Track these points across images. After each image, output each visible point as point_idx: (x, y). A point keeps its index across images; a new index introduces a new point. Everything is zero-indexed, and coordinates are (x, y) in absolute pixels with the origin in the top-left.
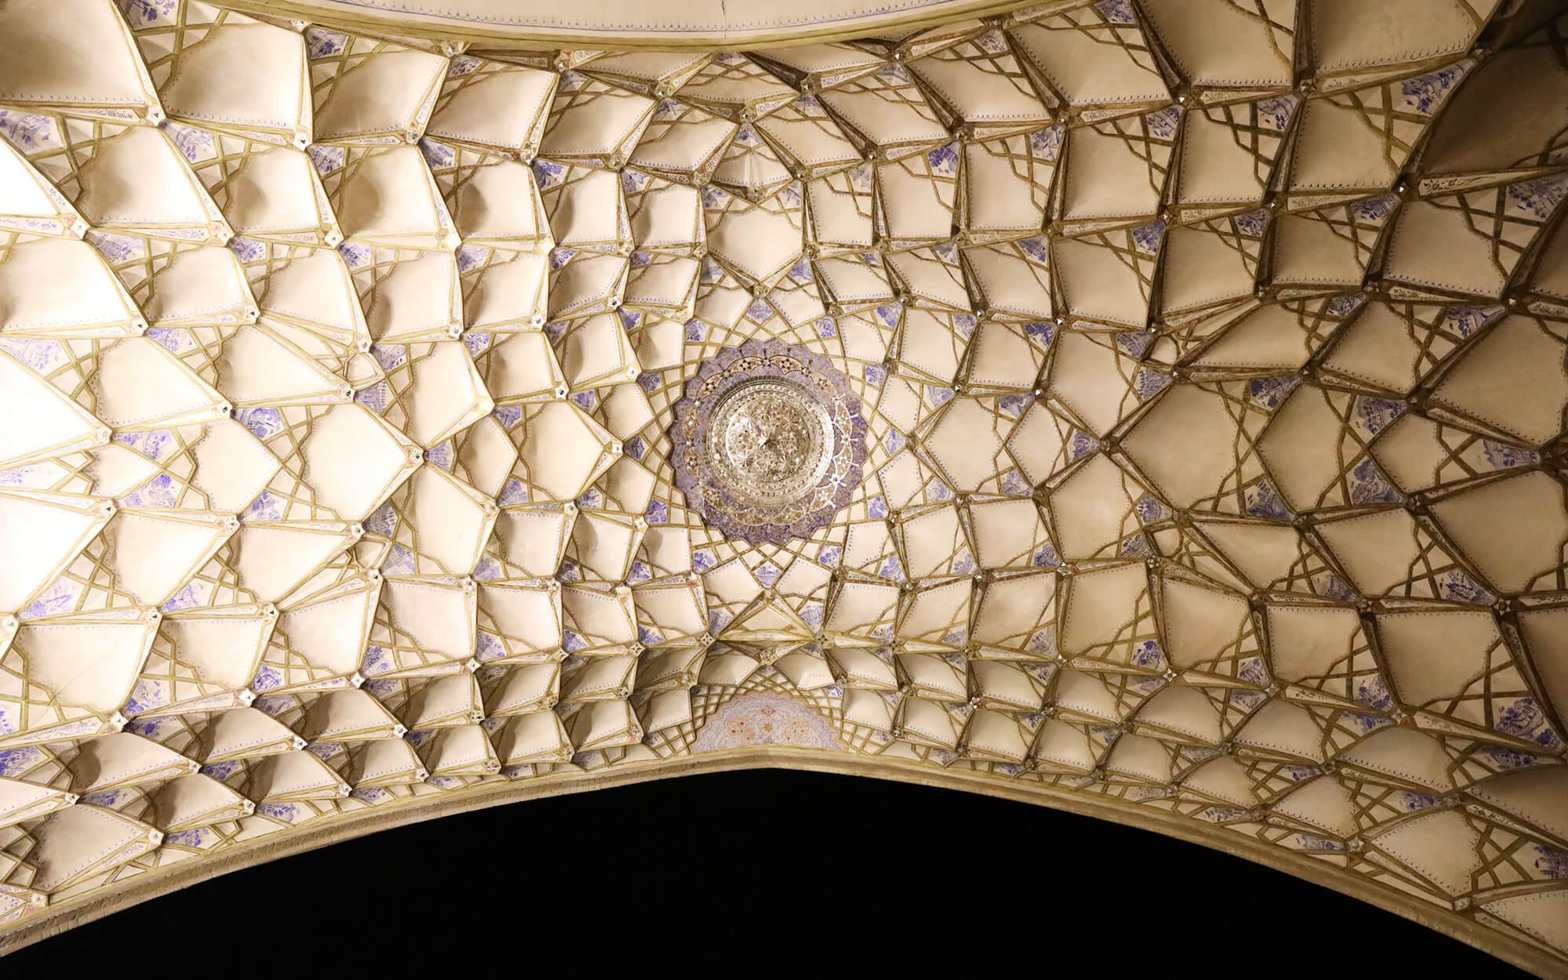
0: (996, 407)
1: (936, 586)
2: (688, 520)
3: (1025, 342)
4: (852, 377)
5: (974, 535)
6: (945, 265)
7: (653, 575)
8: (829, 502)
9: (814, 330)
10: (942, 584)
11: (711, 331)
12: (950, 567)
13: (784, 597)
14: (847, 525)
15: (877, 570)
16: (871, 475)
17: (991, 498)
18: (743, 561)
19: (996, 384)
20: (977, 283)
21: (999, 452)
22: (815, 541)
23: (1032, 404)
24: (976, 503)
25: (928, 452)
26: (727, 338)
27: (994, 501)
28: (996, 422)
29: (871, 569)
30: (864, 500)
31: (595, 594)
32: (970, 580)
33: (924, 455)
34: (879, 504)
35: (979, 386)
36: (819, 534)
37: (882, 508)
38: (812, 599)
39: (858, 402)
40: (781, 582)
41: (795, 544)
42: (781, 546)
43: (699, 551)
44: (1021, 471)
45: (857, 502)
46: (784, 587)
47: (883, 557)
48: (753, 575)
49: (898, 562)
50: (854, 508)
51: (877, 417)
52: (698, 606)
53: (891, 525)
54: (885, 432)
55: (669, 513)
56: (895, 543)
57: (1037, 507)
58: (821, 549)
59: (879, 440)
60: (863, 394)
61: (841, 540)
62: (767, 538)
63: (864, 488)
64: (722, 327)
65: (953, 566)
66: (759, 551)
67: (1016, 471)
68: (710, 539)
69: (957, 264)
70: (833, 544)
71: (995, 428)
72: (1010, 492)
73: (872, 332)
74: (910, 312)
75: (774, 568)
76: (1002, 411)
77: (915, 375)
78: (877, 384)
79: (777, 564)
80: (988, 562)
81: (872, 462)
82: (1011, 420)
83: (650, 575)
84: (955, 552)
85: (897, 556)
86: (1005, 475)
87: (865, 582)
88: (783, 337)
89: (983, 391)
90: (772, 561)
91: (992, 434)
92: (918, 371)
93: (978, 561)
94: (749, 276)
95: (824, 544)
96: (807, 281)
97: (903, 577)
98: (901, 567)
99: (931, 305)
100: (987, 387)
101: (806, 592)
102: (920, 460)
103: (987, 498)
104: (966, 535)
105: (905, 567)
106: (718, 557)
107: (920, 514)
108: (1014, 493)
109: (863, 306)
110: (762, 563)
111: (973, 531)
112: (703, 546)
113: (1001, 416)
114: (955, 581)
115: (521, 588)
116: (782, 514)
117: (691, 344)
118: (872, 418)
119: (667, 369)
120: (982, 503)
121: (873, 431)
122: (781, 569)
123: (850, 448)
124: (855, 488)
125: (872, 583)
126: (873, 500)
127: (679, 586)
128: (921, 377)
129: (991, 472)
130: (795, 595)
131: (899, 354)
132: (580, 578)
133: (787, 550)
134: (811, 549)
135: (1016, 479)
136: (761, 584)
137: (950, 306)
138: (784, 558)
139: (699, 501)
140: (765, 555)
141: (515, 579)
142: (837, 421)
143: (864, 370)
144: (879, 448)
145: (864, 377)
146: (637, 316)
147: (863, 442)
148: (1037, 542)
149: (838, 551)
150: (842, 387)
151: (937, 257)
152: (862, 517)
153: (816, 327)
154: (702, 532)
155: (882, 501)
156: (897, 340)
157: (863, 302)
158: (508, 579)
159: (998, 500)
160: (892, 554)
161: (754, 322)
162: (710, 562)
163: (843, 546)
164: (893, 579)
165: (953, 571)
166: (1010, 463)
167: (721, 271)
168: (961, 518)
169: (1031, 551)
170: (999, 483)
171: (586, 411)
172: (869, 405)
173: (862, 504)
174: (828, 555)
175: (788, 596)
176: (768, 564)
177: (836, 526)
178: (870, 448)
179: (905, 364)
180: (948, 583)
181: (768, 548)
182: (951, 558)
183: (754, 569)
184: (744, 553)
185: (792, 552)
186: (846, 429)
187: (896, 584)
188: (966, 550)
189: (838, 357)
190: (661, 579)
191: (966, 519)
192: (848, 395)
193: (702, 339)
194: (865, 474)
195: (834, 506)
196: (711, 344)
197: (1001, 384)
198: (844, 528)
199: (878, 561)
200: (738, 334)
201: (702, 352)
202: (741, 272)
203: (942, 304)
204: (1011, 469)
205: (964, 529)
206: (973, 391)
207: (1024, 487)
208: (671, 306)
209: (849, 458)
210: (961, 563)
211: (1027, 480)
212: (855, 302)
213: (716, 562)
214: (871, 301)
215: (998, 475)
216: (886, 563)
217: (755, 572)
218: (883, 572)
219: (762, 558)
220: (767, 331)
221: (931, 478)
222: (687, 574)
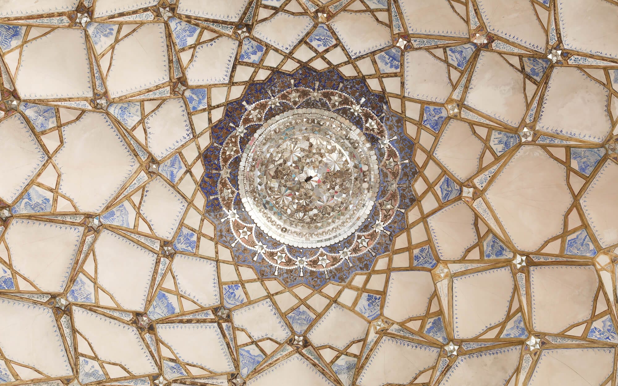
0: (55, 200)
1: (135, 12)
2: (403, 106)
3: (16, 269)
4: (211, 239)
5: (91, 64)
6: (96, 358)
7: (445, 52)
8: (249, 108)
9: (246, 294)
10: (128, 14)
11: (355, 303)
12: (119, 32)
13: (305, 13)
14: (232, 83)
15: (201, 34)
16: (202, 134)
17: (67, 104)
18: (347, 55)
19: (54, 225)
20: (62, 335)
21: (56, 151)
22: (268, 68)
23: (15, 202)
24: (86, 99)
25: (136, 155)
26: (340, 293)
27: (65, 100)
28: (58, 183)
29: (207, 35)
30: (210, 108)
31: (511, 40)
32: (96, 15)
33: (140, 153)
34: (194, 104)
35: (73, 224)
36: (262, 75)
37: (191, 99)
38: (274, 8)
39: (208, 212)
40: (308, 29)
41: (290, 66)
42: (305, 67)
43: (393, 70)
44: (32, 129)
45: (218, 106)
46: (306, 24)
47: (193, 47)
48: (337, 39)
49: (177, 41)
50: (222, 100)
51: (189, 195)
52: (400, 14)
53: (183, 81)
54: (181, 179)
55: (422, 115)
56: (179, 61)
57: (15, 90)
58: (262, 60)
59: (189, 171)
60: (202, 220)
61: (239, 68)
62: (319, 75)
63: (210, 120)
64: (343, 306)
65: (115, 32)
66: (329, 63)
67: (38, 129)
68: (381, 83)
69: (81, 359)
70: (248, 64)
71: (59, 176)
72: (45, 108)
73: (185, 286)
74: (139, 308)
75: (314, 44)
76: (50, 195)
77: (142, 239)
78: (185, 231)
79: (311, 48)
80: (76, 35)
81: (199, 148)
82: (39, 185)
83: (449, 52)
84: (113, 47)
85: (178, 47)
86: (51, 125)
87: (215, 21)
88: (280, 288)
89: (68, 219)
90: (316, 51)
91: (62, 171)
92: (138, 243)
93: (87, 36)
94: (307, 359)
95: (258, 66)
96: (246, 348)
97: (173, 25)
98: (174, 36)
99: (116, 314)
100: (64, 222)
101: (281, 16)
102: (145, 149)
103: (73, 104)
104: (99, 66)
105: (169, 35)
106: (374, 62)
107: (149, 91)
108: (42, 108)
109: (190, 317)
110: (327, 51)
111: (92, 69)
112: (389, 75)
113: (51, 190)
114: (113, 17)
115: (592, 56)
116: (302, 100)
117: (377, 292)
118: (194, 195)
119: (406, 269)
120: (78, 99)
121: (195, 182)
122: (306, 43)
123: (221, 164)
124: (220, 121)
125: (207, 20)
126: (201, 107)
127: (419, 36)
128: (135, 237)
129: (67, 131)
130: (293, 14)
131: (158, 262)
132: (525, 59)
133: (299, 62)
134: (273, 60)
135: (38, 122)
136: (330, 29)
137: (95, 311)
138: (304, 54)
139: (389, 123)
140: (324, 59)
141: (597, 67)
142: (233, 192)
143: (198, 247)
144: (190, 162)
145: (199, 239)
146: (429, 331)
147: (206, 169)
148: (18, 51)
149: (242, 56)
150: (224, 228)
151: (103, 367)
152: (214, 91)
153: (243, 296)
154: (388, 90)
155: (191, 106)
156: (159, 278)
157: (189, 321)
158: (606, 69)
159: (60, 100)
160: (183, 50)
161: (309, 307)
162: (382, 58)
163: (237, 62)
164: (184, 24)
165: (116, 28)
166: (45, 139)
167: (335, 369)
168: (103, 83)
169: (25, 42)
170: (58, 118)
171: (495, 236)
172: (196, 208)
173: (214, 104)
174: (255, 53)
175: (301, 14)
176: (321, 49)
177: (244, 83)
178: (199, 163)
179: (152, 251)
180: (121, 15)
181: (319, 65)
182: (117, 41)
183: (335, 46)
184: (346, 63)
185: (293, 59)
186: (224, 185)
187: (180, 18)
188: (99, 49)
189: (224, 262)
190: (437, 47)
191: (98, 83)
192: (219, 219)
193: (365, 295)
194: (207, 135)
195: (244, 103)
196: (356, 289)
197: (48, 225)
198: (236, 80)
199: (199, 43)
200: (327, 297)
201: (367, 281)
202: (315, 365)
203: (104, 315)
204: (43, 133)
205: (100, 72)
206: (79, 220)
207: (30, 113)
208: (393, 336)
209: (224, 153)
210: (106, 36)
211: (27, 120)
212: (198, 321)
213: (376, 57)
214: (181, 322)
215: (59, 126)
216: (191, 41)
217: (334, 42)
218: (194, 31)
219: (327, 56)
220: (296, 296)
221: (134, 128)
222: (409, 47)
